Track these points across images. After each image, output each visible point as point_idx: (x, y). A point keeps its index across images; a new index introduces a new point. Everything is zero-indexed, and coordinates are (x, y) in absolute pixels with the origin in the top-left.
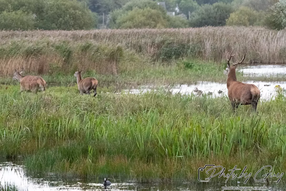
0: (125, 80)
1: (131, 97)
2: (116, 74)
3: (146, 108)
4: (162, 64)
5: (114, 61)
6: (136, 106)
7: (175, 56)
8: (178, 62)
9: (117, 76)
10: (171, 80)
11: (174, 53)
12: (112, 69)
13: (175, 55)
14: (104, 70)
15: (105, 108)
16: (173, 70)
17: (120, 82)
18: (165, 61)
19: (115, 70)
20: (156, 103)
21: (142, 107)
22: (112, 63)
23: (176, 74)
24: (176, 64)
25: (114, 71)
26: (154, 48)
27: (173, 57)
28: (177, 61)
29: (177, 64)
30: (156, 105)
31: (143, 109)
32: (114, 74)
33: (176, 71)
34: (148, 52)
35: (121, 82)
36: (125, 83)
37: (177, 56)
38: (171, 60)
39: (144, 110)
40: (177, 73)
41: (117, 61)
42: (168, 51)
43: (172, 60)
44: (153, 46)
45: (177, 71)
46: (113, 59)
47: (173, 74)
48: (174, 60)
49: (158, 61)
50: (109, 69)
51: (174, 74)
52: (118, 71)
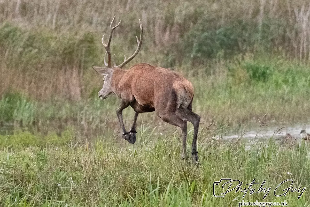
0: (102, 113)
1: (120, 157)
2: (80, 98)
3: (157, 182)
4: (192, 71)
5: (72, 67)
6: (133, 178)
7: (223, 51)
8: (232, 66)
9: (81, 104)
10: (216, 110)
11: (221, 44)
12: (68, 87)
13: (222, 48)
14: (48, 92)
15: (55, 185)
16: (219, 87)
17: (91, 120)
18: (200, 64)
19: (76, 91)
20: (183, 169)
21: (146, 180)
22: (68, 72)
23: (227, 94)
24: (226, 71)
25: (73, 93)
26: (171, 33)
27: (217, 52)
28: (230, 62)
29: (229, 70)
30: (183, 173)
31: (151, 185)
32: (72, 99)
33: (229, 90)
34: (157, 42)
35: (93, 118)
36: (101, 121)
37: (228, 51)
38: (214, 60)
39: (154, 187)
40: (231, 92)
41: (80, 67)
42: (206, 38)
43: (216, 62)
44: (168, 29)
45: (230, 88)
46: (71, 61)
47: (220, 96)
48: (222, 62)
49: (180, 65)
50: (60, 87)
51: (223, 95)
52: (84, 92)
